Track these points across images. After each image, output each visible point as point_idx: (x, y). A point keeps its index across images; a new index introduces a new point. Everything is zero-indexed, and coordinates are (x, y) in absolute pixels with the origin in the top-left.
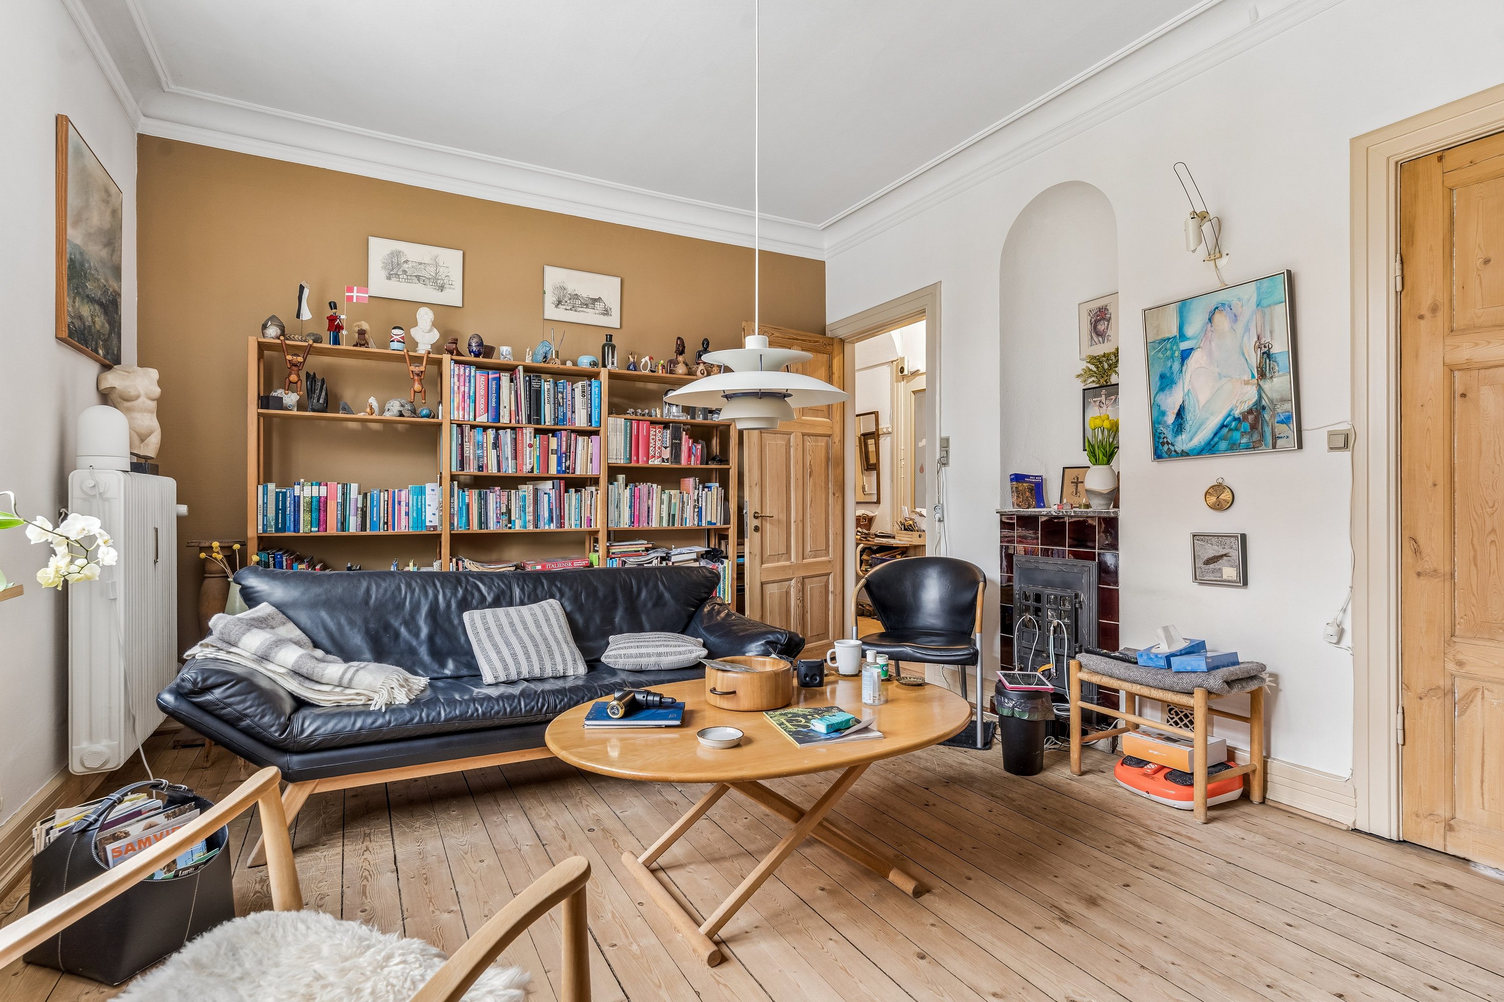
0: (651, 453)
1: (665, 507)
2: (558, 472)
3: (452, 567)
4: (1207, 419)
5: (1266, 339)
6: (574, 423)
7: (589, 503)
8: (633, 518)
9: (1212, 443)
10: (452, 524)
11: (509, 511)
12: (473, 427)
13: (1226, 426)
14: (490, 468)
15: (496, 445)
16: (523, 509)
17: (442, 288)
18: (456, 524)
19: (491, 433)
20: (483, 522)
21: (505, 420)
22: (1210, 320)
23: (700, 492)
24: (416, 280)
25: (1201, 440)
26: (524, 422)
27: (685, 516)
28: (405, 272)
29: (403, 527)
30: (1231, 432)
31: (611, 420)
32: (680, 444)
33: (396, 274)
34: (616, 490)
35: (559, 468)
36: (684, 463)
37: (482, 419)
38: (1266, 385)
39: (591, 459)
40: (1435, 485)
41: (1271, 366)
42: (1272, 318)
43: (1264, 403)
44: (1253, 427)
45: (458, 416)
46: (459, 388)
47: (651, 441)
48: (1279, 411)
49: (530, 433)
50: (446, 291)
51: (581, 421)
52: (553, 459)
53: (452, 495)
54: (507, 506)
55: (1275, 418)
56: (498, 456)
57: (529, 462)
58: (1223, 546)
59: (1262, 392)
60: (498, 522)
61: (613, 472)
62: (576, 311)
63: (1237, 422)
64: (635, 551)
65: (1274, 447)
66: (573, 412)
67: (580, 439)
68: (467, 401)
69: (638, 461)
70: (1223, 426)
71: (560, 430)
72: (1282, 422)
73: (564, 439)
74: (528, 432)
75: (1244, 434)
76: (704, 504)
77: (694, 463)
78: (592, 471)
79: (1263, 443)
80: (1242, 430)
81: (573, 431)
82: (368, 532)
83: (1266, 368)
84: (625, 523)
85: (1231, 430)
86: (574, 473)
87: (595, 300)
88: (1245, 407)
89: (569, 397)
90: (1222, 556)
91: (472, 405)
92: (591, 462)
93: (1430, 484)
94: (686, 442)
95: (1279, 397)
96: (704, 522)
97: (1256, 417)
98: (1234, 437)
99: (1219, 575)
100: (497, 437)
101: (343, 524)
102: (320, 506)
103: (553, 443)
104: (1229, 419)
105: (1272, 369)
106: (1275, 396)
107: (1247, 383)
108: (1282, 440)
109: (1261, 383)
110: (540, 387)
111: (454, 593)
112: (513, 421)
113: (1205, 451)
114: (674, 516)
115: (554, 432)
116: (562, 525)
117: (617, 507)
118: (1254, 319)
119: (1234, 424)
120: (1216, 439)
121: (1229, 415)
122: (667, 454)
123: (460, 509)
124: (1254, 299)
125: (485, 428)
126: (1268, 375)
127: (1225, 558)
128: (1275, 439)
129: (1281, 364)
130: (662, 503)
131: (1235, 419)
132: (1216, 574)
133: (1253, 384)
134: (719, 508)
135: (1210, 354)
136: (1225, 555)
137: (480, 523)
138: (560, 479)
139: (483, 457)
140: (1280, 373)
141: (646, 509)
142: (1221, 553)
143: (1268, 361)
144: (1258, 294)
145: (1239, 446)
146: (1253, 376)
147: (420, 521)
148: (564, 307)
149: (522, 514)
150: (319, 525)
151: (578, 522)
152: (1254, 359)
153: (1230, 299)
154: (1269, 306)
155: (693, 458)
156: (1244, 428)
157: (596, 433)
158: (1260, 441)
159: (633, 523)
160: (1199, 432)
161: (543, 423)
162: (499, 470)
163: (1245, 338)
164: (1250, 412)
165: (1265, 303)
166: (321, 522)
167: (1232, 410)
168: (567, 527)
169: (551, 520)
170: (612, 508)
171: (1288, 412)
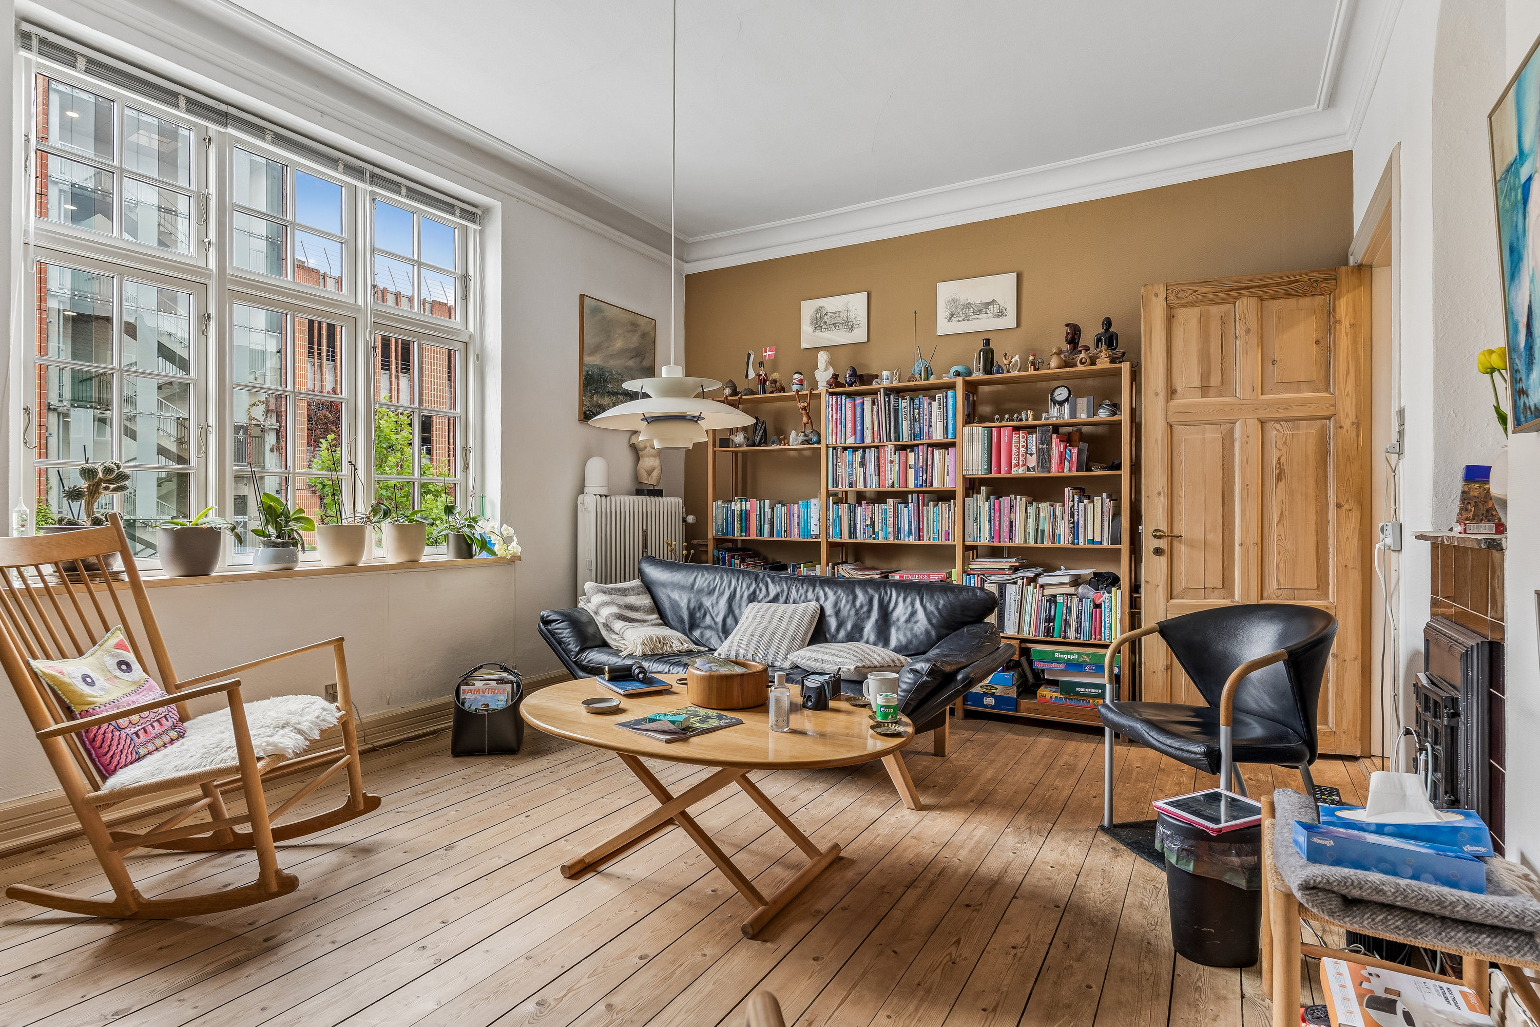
0: (1014, 462)
1: (1031, 522)
2: (916, 486)
3: (829, 573)
6: (930, 437)
7: (947, 516)
8: (996, 534)
10: (827, 533)
11: (873, 523)
12: (845, 449)
14: (858, 484)
15: (863, 464)
16: (885, 521)
17: (852, 329)
18: (831, 534)
19: (859, 453)
20: (853, 533)
21: (868, 440)
23: (1076, 505)
24: (832, 327)
26: (885, 440)
27: (1058, 532)
28: (825, 322)
29: (795, 536)
31: (968, 430)
32: (1049, 450)
33: (820, 326)
34: (975, 502)
35: (916, 482)
36: (1054, 472)
37: (850, 441)
39: (948, 472)
45: (831, 440)
46: (832, 416)
47: (1014, 448)
49: (891, 450)
50: (855, 330)
51: (937, 435)
52: (911, 473)
53: (827, 509)
54: (871, 519)
56: (865, 474)
57: (890, 478)
60: (864, 533)
61: (972, 486)
62: (968, 320)
64: (999, 569)
66: (930, 426)
67: (937, 452)
68: (839, 426)
69: (999, 471)
71: (917, 445)
73: (921, 453)
74: (890, 448)
76: (1082, 519)
77: (1069, 471)
78: (949, 484)
81: (929, 445)
82: (775, 538)
84: (985, 540)
86: (931, 486)
87: (988, 304)
89: (926, 412)
91: (843, 429)
92: (948, 475)
94: (1057, 446)
96: (1081, 540)
100: (863, 457)
101: (760, 532)
102: (745, 516)
103: (911, 457)
110: (898, 406)
111: (748, 587)
112: (876, 440)
114: (1043, 531)
115: (912, 448)
116: (920, 537)
117: (976, 520)
122: (1032, 461)
123: (835, 520)
125: (855, 449)
130: (1027, 517)
134: (1106, 524)
137: (850, 533)
138: (918, 492)
139: (853, 475)
141: (1008, 523)
147: (806, 530)
148: (957, 319)
149: (884, 526)
150: (746, 532)
151: (936, 536)
155: (1067, 464)
157: (953, 445)
159: (993, 538)
161: (901, 440)
162: (865, 486)
166: (746, 530)
168: (925, 542)
169: (910, 533)
170: (970, 522)
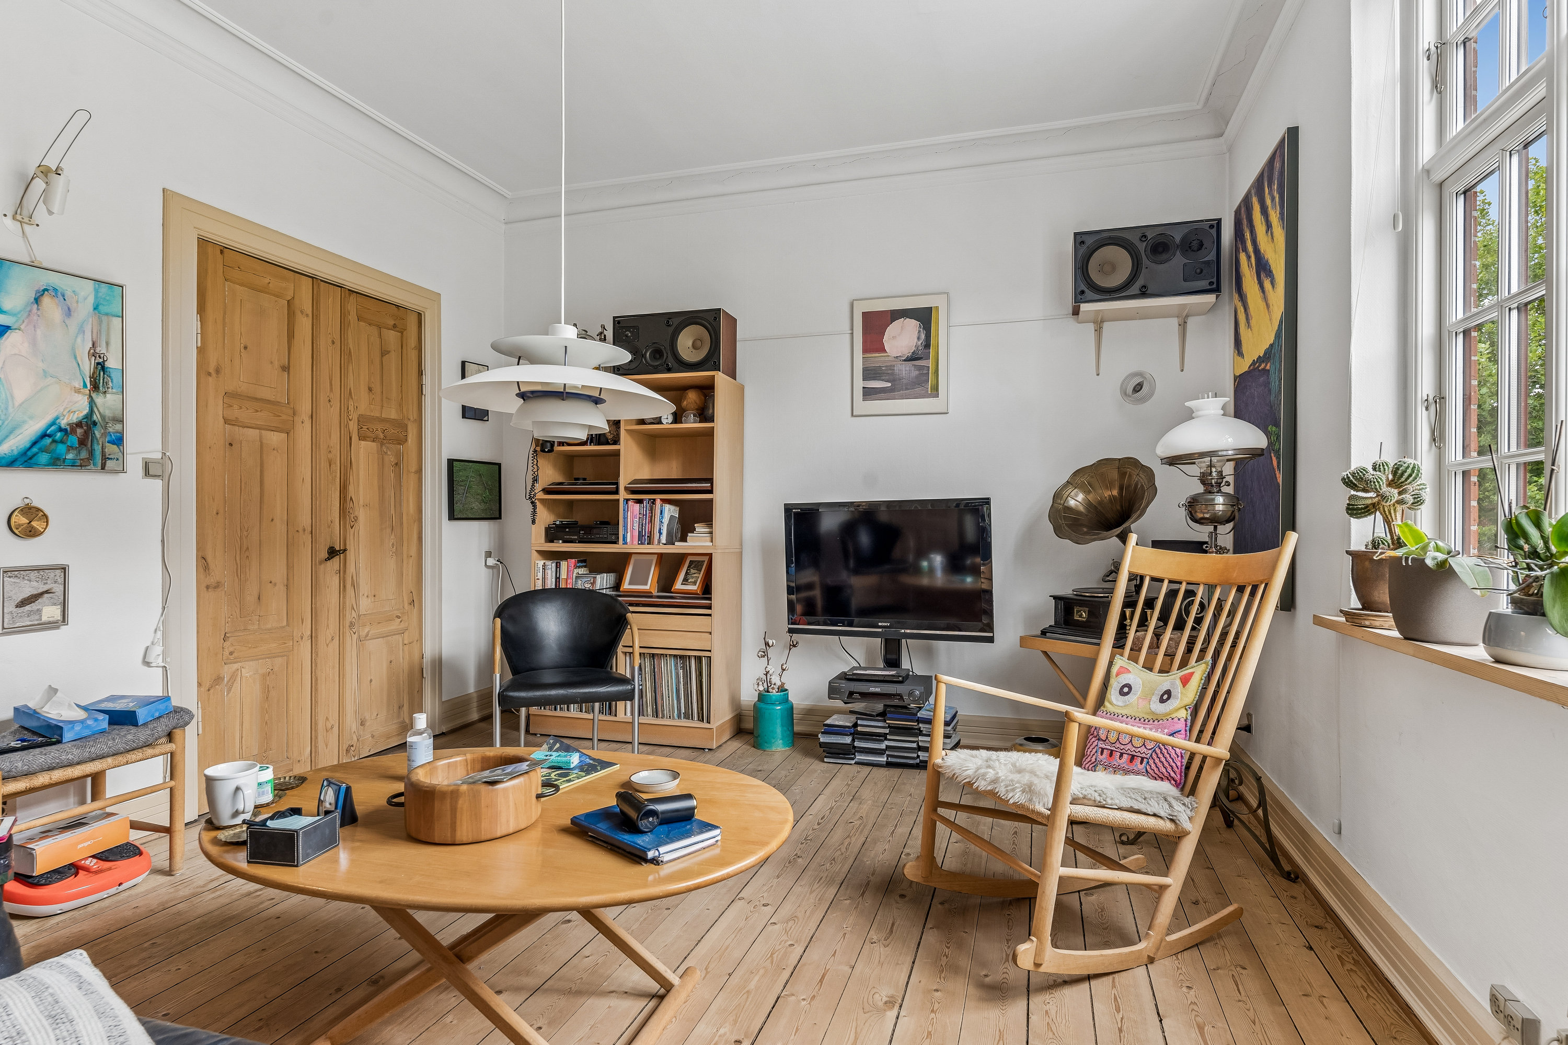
4: (24, 422)
5: (101, 349)
9: (30, 454)
13: (49, 436)
22: (37, 300)
25: (14, 448)
30: (54, 445)
38: (99, 399)
40: (217, 514)
41: (105, 380)
42: (108, 329)
43: (95, 418)
44: (82, 442)
48: (111, 430)
55: (106, 437)
58: (45, 581)
59: (94, 406)
63: (63, 433)
65: (103, 468)
70: (44, 435)
72: (112, 442)
75: (70, 448)
79: (91, 462)
80: (69, 444)
83: (99, 380)
85: (54, 441)
88: (74, 418)
90: (42, 594)
93: (215, 512)
95: (111, 415)
97: (85, 432)
98: (58, 451)
99: (37, 617)
104: (53, 428)
105: (105, 384)
106: (108, 413)
107: (78, 391)
108: (112, 461)
109: (94, 395)
113: (18, 463)
118: (91, 322)
119: (59, 435)
120: (35, 450)
121: (53, 423)
124: (91, 300)
126: (101, 388)
127: (46, 595)
128: (105, 459)
129: (115, 381)
131: (61, 430)
132: (32, 617)
133: (84, 394)
135: (34, 343)
136: (47, 592)
140: (114, 391)
142: (40, 591)
143: (102, 373)
144: (96, 297)
145: (64, 461)
146: (85, 386)
152: (87, 366)
153: (65, 288)
154: (107, 314)
156: (71, 441)
158: (88, 459)
160: (12, 436)
163: (79, 340)
164: (79, 424)
165: (103, 309)
167: (57, 418)
171: (120, 433)
